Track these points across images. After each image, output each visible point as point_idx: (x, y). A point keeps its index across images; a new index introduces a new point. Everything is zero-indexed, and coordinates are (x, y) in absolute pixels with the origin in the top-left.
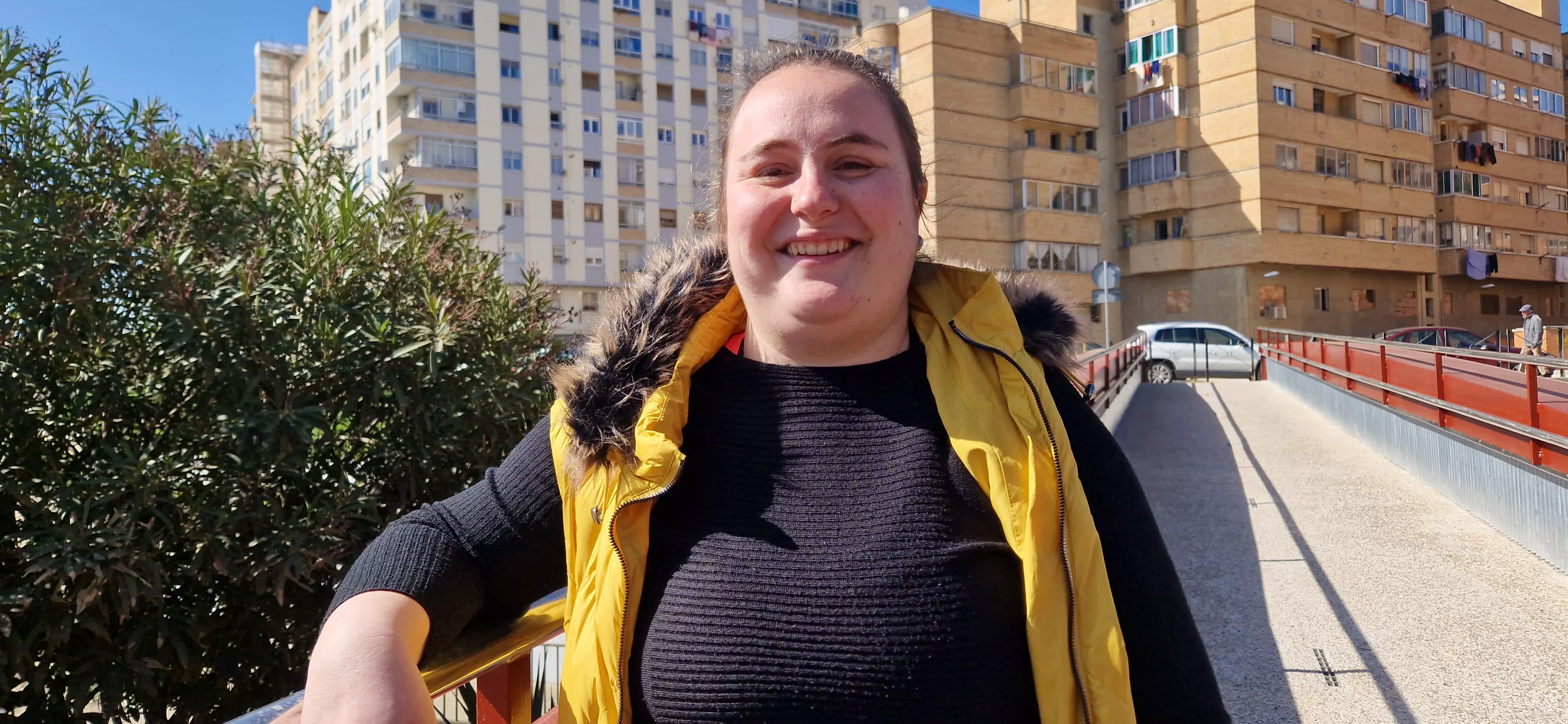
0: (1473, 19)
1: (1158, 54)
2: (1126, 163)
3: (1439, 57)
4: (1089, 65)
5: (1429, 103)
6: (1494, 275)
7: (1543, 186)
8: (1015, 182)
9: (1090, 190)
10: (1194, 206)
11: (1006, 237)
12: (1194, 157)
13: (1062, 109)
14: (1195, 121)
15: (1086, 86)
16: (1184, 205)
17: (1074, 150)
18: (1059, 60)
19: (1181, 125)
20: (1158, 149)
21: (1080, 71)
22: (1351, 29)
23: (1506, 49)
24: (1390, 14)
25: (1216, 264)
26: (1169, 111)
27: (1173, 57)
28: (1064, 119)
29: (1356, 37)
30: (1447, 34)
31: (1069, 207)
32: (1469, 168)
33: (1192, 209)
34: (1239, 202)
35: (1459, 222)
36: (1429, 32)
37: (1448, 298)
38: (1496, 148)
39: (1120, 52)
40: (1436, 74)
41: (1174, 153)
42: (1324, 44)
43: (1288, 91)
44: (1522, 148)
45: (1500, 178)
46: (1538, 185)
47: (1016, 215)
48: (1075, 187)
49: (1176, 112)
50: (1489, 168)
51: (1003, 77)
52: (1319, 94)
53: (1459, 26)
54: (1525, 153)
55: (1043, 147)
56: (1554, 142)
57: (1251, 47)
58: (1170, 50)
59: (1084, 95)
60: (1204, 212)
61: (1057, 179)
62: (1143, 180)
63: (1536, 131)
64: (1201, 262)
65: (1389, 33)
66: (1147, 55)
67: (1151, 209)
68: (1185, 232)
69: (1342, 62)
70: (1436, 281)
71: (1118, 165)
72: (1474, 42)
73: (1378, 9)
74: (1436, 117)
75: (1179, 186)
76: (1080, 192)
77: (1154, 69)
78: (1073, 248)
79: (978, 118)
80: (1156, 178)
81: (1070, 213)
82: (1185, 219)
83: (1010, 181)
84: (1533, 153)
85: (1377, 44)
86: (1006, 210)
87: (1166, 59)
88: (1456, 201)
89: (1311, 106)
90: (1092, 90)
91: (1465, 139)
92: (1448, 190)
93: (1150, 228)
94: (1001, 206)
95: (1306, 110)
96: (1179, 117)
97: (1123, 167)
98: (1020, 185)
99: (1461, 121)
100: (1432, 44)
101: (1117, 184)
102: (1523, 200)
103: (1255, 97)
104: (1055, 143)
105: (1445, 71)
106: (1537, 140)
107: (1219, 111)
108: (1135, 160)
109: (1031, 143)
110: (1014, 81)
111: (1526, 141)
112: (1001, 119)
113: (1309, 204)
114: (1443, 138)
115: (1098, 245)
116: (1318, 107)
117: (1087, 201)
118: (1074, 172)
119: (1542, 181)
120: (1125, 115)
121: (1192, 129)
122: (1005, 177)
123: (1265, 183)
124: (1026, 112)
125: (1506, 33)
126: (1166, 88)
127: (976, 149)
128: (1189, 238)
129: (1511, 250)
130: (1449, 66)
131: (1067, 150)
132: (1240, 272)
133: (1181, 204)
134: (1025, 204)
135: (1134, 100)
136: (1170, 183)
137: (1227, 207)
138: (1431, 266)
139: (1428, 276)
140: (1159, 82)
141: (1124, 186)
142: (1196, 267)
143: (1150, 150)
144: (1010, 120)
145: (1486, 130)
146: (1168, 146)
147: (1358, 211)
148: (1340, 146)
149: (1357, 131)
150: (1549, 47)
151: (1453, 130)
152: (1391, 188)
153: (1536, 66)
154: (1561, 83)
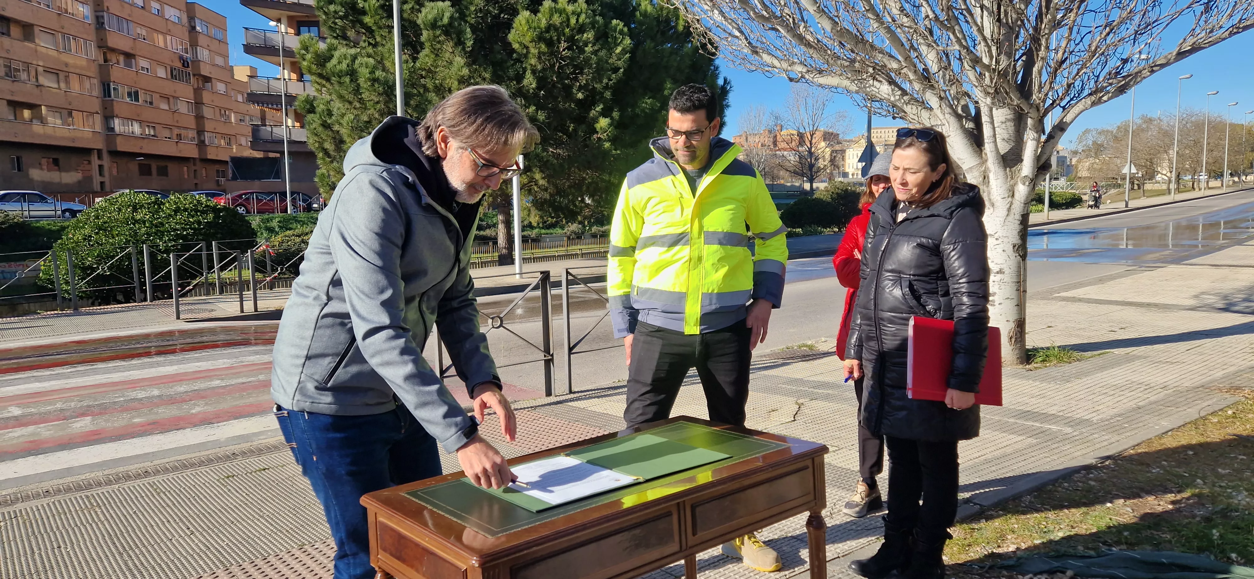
3: (99, 8)
7: (178, 98)
35: (117, 117)
37: (115, 165)
40: (97, 18)
44: (161, 73)
54: (164, 76)
63: (171, 63)
70: (105, 154)
74: (99, 47)
84: (169, 77)
88: (115, 103)
92: (110, 96)
105: (103, 17)
119: (175, 95)
129: (156, 137)
130: (106, 14)
138: (100, 146)
139: (99, 151)
145: (135, 59)
147: (40, 106)
148: (23, 60)
149: (36, 51)
150: (178, 11)
151: (113, 58)
152: (65, 92)
153: (168, 22)
154: (187, 33)
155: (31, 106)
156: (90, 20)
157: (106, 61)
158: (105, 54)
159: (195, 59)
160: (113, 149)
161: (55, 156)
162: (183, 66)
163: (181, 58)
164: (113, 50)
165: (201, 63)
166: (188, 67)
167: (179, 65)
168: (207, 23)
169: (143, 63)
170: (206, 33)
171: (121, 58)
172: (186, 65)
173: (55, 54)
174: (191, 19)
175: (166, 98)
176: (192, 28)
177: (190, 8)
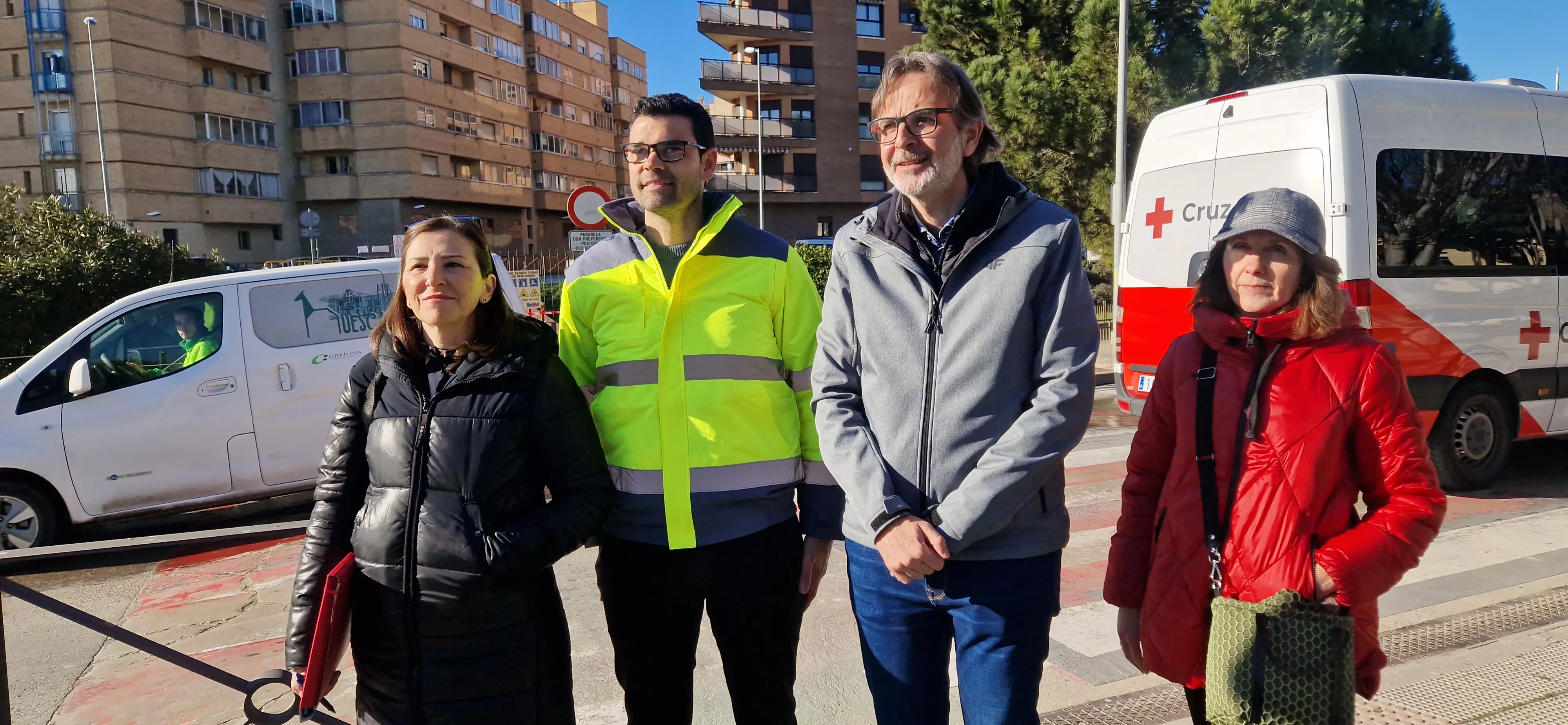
0: (552, 22)
2: (298, 105)
3: (530, 49)
4: (260, 16)
7: (599, 148)
8: (198, 116)
9: (267, 126)
10: (357, 148)
11: (192, 164)
12: (355, 108)
13: (237, 55)
16: (350, 147)
17: (250, 90)
18: (231, 9)
19: (343, 80)
20: (325, 97)
21: (250, 21)
22: (467, 21)
23: (574, 46)
24: (495, 13)
25: (377, 196)
26: (332, 68)
27: (333, 23)
28: (241, 62)
29: (472, 29)
30: (534, 32)
31: (249, 140)
33: (356, 151)
34: (391, 148)
35: (546, 172)
36: (522, 30)
37: (542, 225)
39: (287, 8)
40: (528, 60)
41: (338, 103)
42: (450, 31)
44: (586, 119)
45: (571, 141)
46: (596, 146)
47: (201, 144)
48: (253, 122)
49: (338, 69)
52: (448, 70)
53: (542, 28)
54: (588, 124)
55: (221, 86)
58: (330, 17)
59: (256, 43)
60: (364, 154)
61: (237, 115)
62: (314, 123)
63: (594, 108)
64: (365, 194)
65: (495, 28)
67: (322, 147)
68: (351, 169)
69: (463, 46)
70: (533, 213)
71: (290, 106)
72: (553, 40)
73: (486, 8)
74: (529, 93)
75: (343, 130)
76: (258, 127)
78: (255, 176)
79: (156, 53)
80: (324, 122)
81: (250, 146)
82: (350, 158)
83: (191, 113)
84: (593, 124)
85: (487, 34)
86: (190, 140)
87: (328, 24)
88: (544, 156)
89: (442, 79)
90: (263, 39)
91: (549, 110)
92: (539, 148)
93: (321, 164)
94: (184, 136)
95: (440, 82)
96: (341, 73)
97: (294, 108)
98: (203, 119)
99: (546, 97)
100: (525, 38)
101: (290, 122)
102: (587, 157)
104: (233, 84)
105: (534, 59)
106: (595, 114)
108: (305, 104)
109: (208, 82)
110: (190, 22)
111: (587, 114)
112: (179, 57)
113: (444, 154)
115: (276, 175)
116: (448, 80)
117: (265, 136)
118: (251, 110)
119: (598, 144)
120: (294, 63)
122: (187, 109)
124: (203, 53)
125: (573, 35)
126: (328, 47)
127: (156, 83)
128: (355, 175)
130: (536, 56)
131: (245, 90)
132: (396, 204)
133: (346, 146)
134: (208, 137)
135: (302, 52)
136: (336, 128)
137: (384, 151)
138: (529, 203)
139: (528, 209)
141: (296, 124)
142: (361, 197)
143: (318, 97)
144: (190, 58)
145: (562, 105)
146: (333, 97)
147: (478, 161)
148: (464, 111)
149: (475, 100)
150: (601, 48)
151: (541, 104)
152: (501, 144)
153: (593, 61)
154: (609, 73)
155: (471, 162)
156: (522, 64)
157: (535, 108)
158: (534, 100)
159: (616, 102)
160: (542, 207)
161: (490, 217)
162: (606, 110)
163: (604, 102)
164: (542, 96)
165: (622, 107)
166: (610, 112)
167: (601, 109)
168: (628, 60)
169: (569, 110)
170: (626, 71)
171: (549, 105)
172: (608, 109)
173: (489, 102)
174: (613, 56)
175: (589, 148)
176: (614, 67)
177: (613, 44)
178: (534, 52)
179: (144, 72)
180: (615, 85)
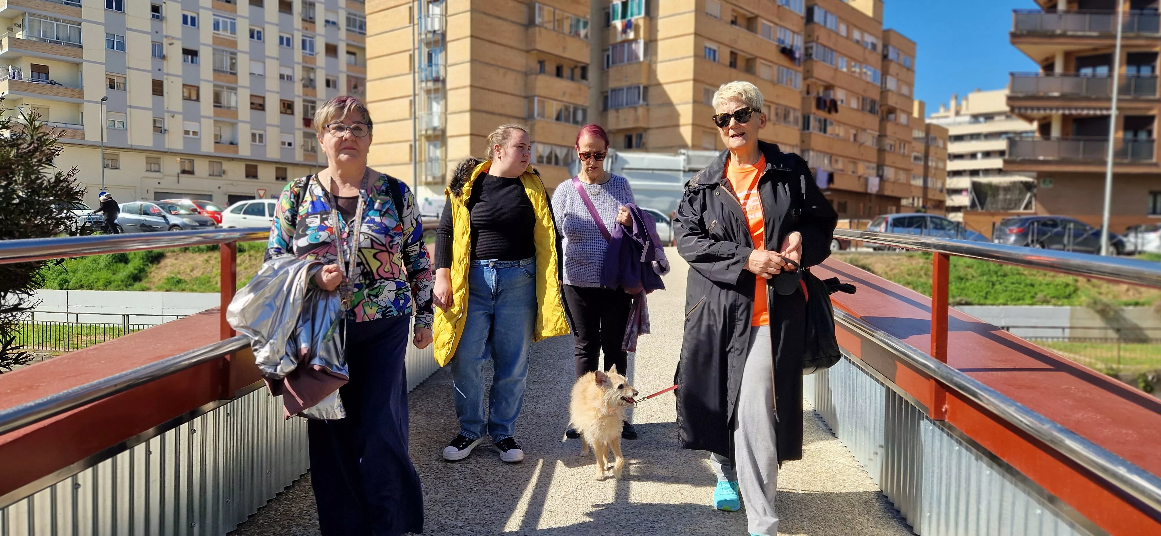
0: (832, 15)
1: (632, 15)
2: (607, 91)
3: (809, 38)
4: (585, 17)
5: (801, 69)
6: (832, 186)
7: (864, 130)
8: (529, 99)
9: (582, 109)
10: (651, 126)
12: (652, 91)
13: (564, 48)
14: (654, 66)
15: (582, 32)
16: (644, 125)
17: (572, 79)
18: (564, 11)
19: (644, 68)
20: (628, 84)
21: (578, 21)
22: (756, 12)
23: (849, 37)
24: (780, 6)
26: (637, 57)
27: (640, 18)
28: (565, 55)
29: (758, 18)
30: (815, 23)
31: (567, 120)
32: (822, 114)
33: (649, 129)
34: (678, 126)
35: (813, 150)
36: (804, 21)
38: (839, 103)
39: (607, 10)
40: (806, 49)
41: (639, 88)
42: (740, 20)
43: (714, 51)
44: (854, 104)
45: (840, 123)
46: (862, 129)
47: (530, 123)
48: (572, 106)
49: (642, 58)
50: (834, 116)
51: (523, 19)
52: (734, 55)
53: (822, 19)
54: (856, 107)
55: (550, 75)
56: (873, 102)
57: (691, 18)
58: (639, 14)
59: (580, 39)
60: (657, 131)
61: (559, 98)
62: (618, 105)
63: (863, 93)
65: (780, 18)
66: (624, 15)
67: (622, 126)
68: (644, 144)
69: (749, 35)
72: (830, 30)
74: (805, 79)
75: (641, 111)
76: (575, 110)
77: (628, 26)
79: (503, 48)
80: (627, 104)
81: (567, 124)
82: (644, 135)
83: (526, 97)
84: (860, 108)
85: (772, 25)
86: (523, 119)
87: (637, 20)
88: (812, 136)
89: (728, 63)
90: (586, 36)
91: (821, 95)
92: (808, 128)
93: (621, 140)
94: (519, 115)
95: (725, 66)
96: (643, 62)
97: (605, 94)
98: (533, 101)
99: (820, 83)
100: (805, 29)
101: (601, 107)
102: (852, 139)
103: (691, 53)
104: (559, 73)
105: (811, 48)
106: (863, 99)
107: (670, 60)
108: (614, 90)
109: (542, 71)
110: (531, 23)
111: (857, 99)
112: (521, 50)
114: (808, 93)
116: (733, 64)
117: (580, 117)
118: (571, 95)
120: (608, 57)
121: (651, 72)
122: (523, 94)
123: (696, 114)
124: (539, 47)
125: (850, 27)
126: (635, 40)
127: (502, 71)
128: (646, 149)
129: (843, 170)
130: (814, 45)
131: (567, 78)
133: (642, 124)
134: (536, 115)
135: (614, 46)
136: (636, 109)
137: (671, 129)
140: (631, 35)
141: (605, 109)
143: (624, 84)
144: (527, 52)
145: (833, 90)
146: (635, 82)
150: (875, 38)
153: (866, 50)
154: (880, 63)
158: (808, 85)
165: (889, 93)
168: (899, 50)
170: (897, 60)
171: (821, 90)
176: (885, 57)
177: (886, 36)
178: (812, 41)
179: (493, 62)
180: (885, 73)
